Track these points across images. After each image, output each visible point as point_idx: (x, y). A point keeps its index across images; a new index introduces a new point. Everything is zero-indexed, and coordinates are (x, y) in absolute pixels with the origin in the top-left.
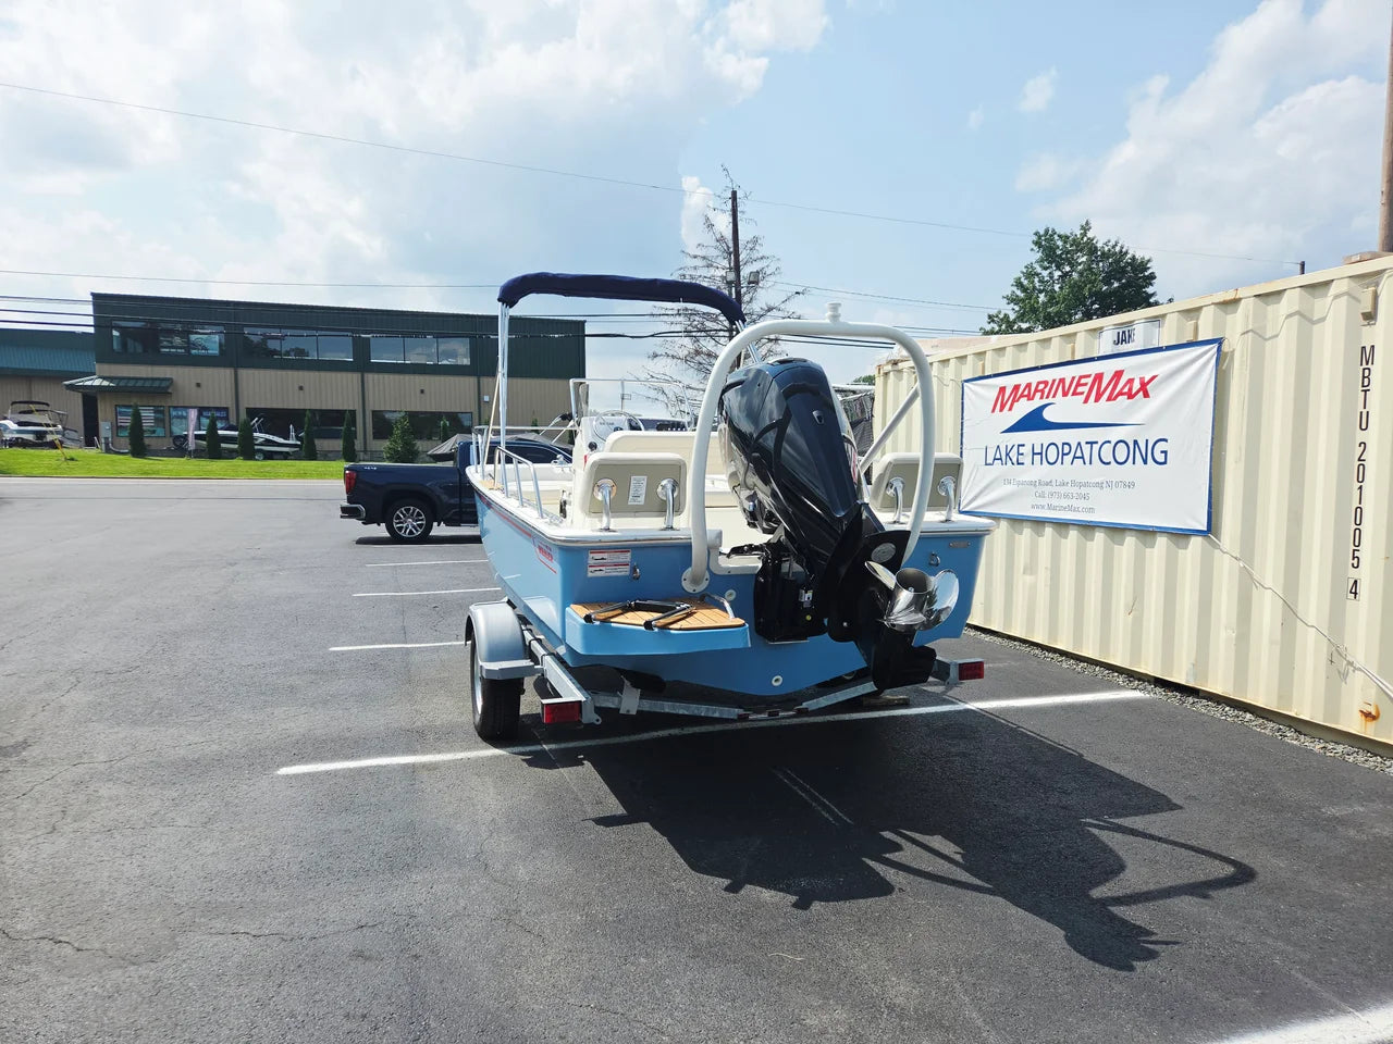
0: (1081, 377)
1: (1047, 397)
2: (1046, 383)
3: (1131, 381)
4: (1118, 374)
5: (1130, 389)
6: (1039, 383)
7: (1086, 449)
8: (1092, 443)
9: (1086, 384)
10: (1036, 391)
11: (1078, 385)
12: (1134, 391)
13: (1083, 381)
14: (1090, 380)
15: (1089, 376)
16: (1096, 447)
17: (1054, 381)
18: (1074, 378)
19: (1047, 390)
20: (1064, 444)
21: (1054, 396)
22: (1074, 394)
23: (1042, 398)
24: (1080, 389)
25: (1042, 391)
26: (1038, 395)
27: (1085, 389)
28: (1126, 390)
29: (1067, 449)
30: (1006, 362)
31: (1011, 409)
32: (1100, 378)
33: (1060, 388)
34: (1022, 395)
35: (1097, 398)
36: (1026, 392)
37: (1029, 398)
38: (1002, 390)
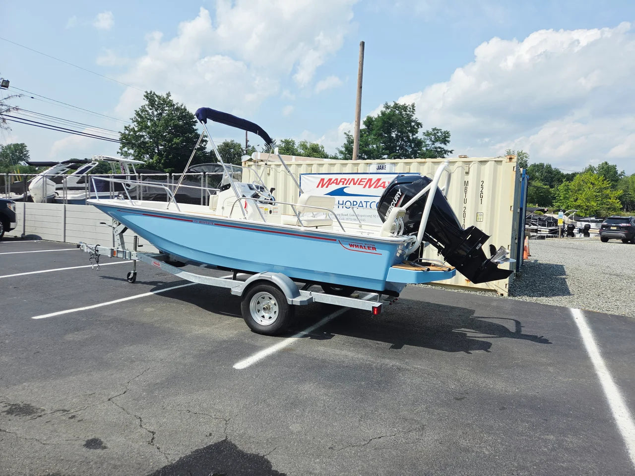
0: (362, 179)
1: (346, 184)
2: (345, 179)
3: (384, 182)
4: (379, 180)
5: (384, 185)
6: (341, 179)
7: (364, 204)
8: (367, 202)
9: (364, 182)
10: (340, 181)
11: (361, 181)
13: (363, 180)
14: (366, 181)
15: (366, 179)
16: (368, 204)
17: (349, 179)
18: (358, 179)
19: (345, 182)
20: (354, 201)
21: (349, 184)
22: (359, 184)
23: (343, 184)
24: (361, 183)
25: (343, 182)
26: (341, 183)
27: (364, 183)
28: (382, 185)
29: (355, 203)
30: (324, 170)
31: (327, 187)
32: (370, 180)
33: (352, 182)
34: (333, 183)
35: (370, 187)
36: (335, 182)
37: (336, 184)
38: (323, 180)
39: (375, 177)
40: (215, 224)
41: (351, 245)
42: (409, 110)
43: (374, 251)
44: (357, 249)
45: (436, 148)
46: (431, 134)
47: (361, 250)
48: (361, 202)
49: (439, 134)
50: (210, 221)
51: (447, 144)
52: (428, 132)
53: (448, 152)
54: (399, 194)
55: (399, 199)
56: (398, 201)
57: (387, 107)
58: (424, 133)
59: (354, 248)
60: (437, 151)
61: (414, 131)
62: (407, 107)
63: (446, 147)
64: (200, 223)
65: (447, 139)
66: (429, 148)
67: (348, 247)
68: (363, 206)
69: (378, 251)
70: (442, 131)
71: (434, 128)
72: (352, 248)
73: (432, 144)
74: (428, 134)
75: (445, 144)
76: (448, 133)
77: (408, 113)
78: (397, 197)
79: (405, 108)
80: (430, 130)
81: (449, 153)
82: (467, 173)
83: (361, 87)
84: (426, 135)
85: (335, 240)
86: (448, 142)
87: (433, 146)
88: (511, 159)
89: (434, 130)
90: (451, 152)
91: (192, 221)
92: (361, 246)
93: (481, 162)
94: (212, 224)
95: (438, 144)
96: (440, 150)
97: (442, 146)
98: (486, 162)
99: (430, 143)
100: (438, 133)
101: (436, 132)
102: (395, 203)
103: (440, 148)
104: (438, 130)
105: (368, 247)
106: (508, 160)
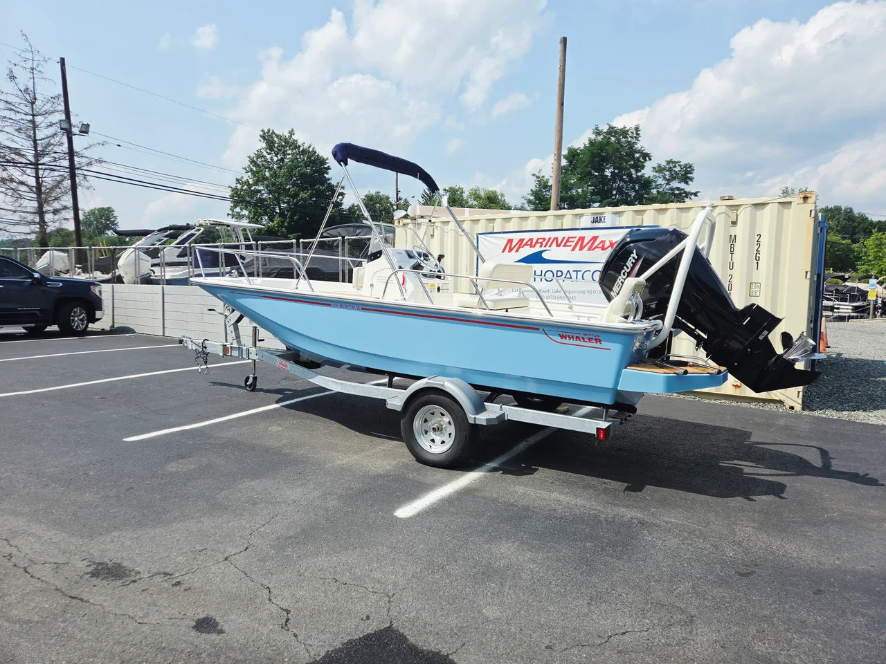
0: (569, 238)
1: (545, 246)
2: (544, 239)
3: (603, 242)
4: (595, 238)
5: (603, 246)
6: (538, 239)
7: (574, 275)
8: (577, 271)
9: (573, 241)
10: (537, 242)
11: (567, 241)
12: (606, 247)
13: (571, 240)
14: (576, 240)
15: (575, 237)
16: (580, 274)
17: (550, 239)
18: (564, 238)
19: (544, 243)
20: (557, 271)
21: (550, 246)
22: (565, 245)
23: (541, 246)
24: (568, 244)
25: (541, 244)
26: (538, 245)
27: (573, 244)
28: (601, 245)
29: (559, 274)
30: (511, 226)
31: (517, 251)
32: (582, 239)
33: (555, 242)
34: (526, 244)
35: (581, 249)
36: (529, 243)
37: (531, 246)
38: (510, 241)
39: (588, 235)
40: (362, 309)
41: (562, 337)
42: (631, 135)
43: (598, 345)
44: (571, 342)
45: (672, 189)
46: (664, 169)
47: (578, 342)
48: (568, 271)
49: (678, 169)
50: (357, 304)
51: (690, 183)
52: (659, 166)
53: (692, 194)
54: (634, 258)
55: (634, 264)
56: (632, 268)
57: (598, 133)
58: (654, 168)
59: (567, 341)
60: (673, 194)
61: (639, 166)
62: (628, 131)
63: (687, 188)
64: (341, 307)
65: (689, 175)
66: (661, 190)
67: (558, 339)
68: (571, 278)
69: (605, 344)
70: (682, 163)
71: (669, 160)
72: (563, 340)
73: (668, 184)
74: (659, 169)
75: (687, 183)
76: (690, 167)
77: (630, 139)
78: (630, 263)
79: (624, 132)
80: (663, 164)
81: (693, 197)
82: (734, 223)
83: (562, 104)
84: (656, 172)
85: (538, 329)
86: (691, 179)
87: (668, 187)
88: (805, 198)
89: (668, 162)
90: (695, 194)
91: (330, 305)
92: (577, 337)
93: (756, 205)
94: (358, 309)
95: (675, 184)
96: (678, 192)
97: (682, 185)
98: (764, 205)
99: (664, 182)
100: (675, 167)
101: (671, 165)
102: (628, 271)
103: (678, 189)
104: (675, 162)
105: (589, 339)
106: (802, 200)
